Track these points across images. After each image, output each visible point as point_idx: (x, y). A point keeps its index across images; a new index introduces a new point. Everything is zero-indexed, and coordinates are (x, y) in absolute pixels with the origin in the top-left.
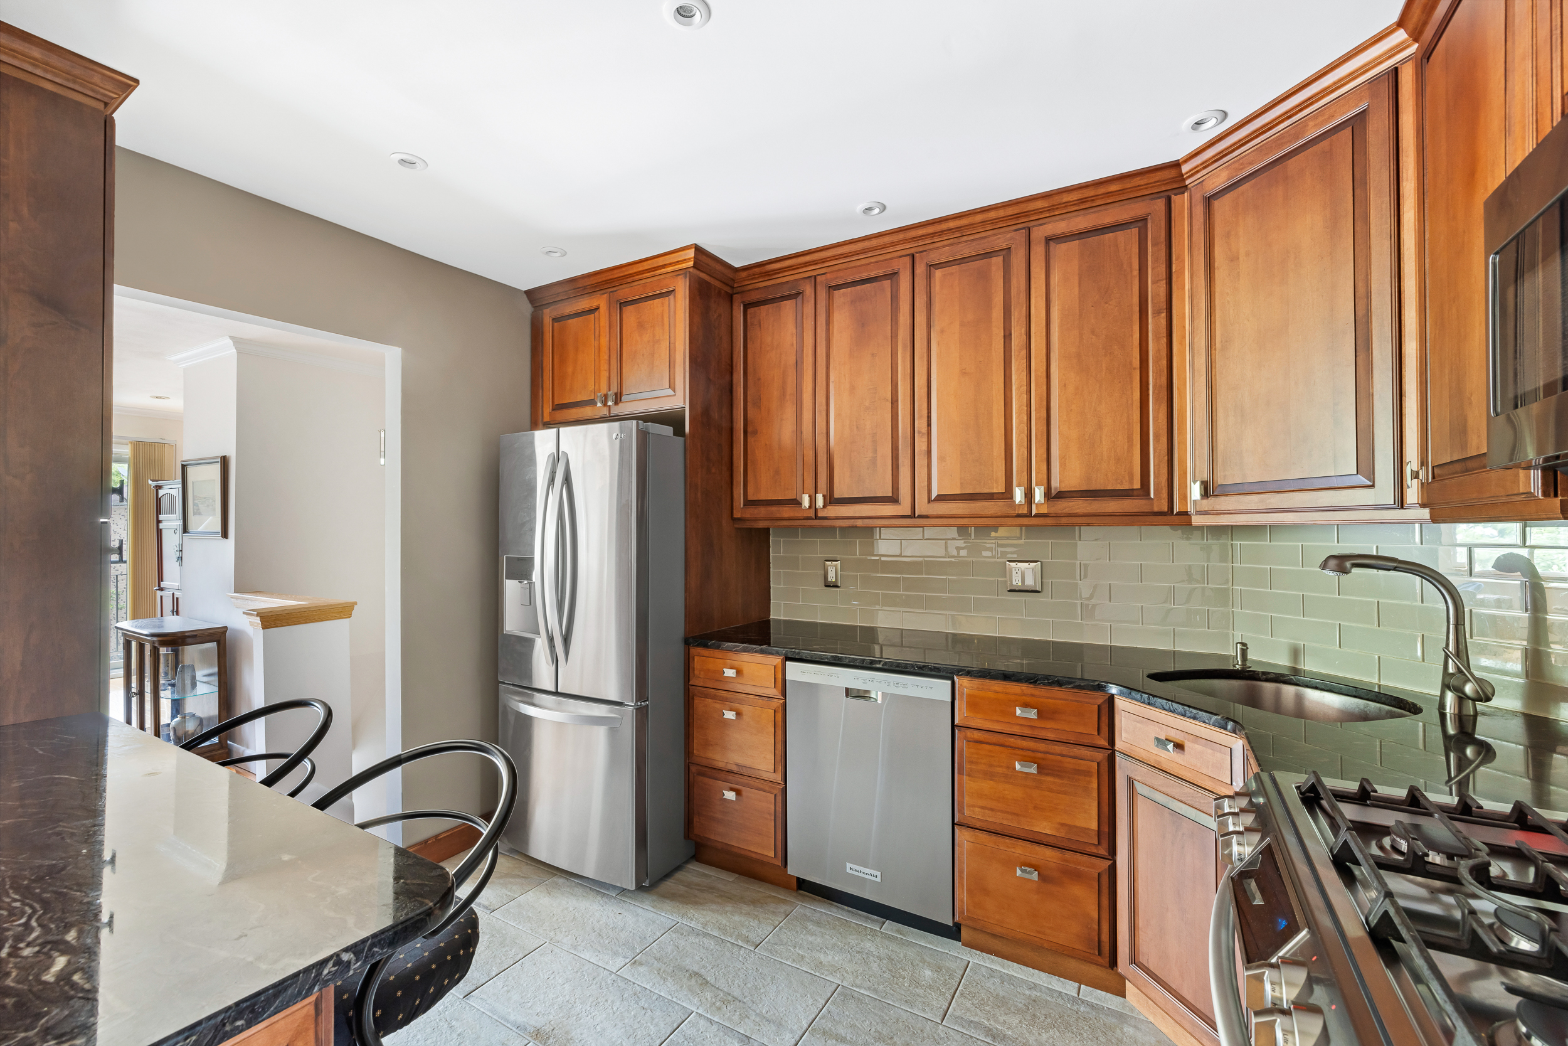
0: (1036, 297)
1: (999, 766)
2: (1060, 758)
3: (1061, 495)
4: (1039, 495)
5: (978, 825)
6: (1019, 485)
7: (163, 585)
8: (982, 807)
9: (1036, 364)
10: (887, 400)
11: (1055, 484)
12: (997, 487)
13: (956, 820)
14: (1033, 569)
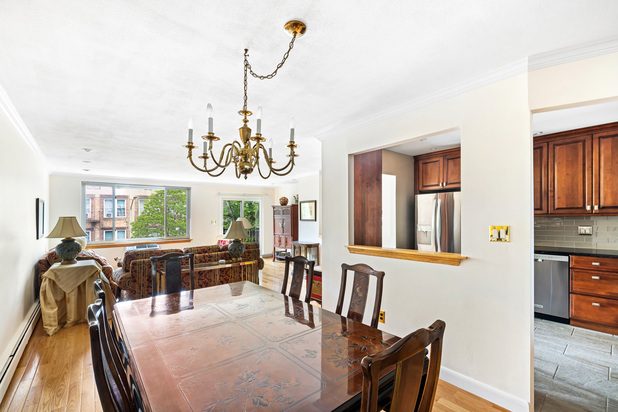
0: (595, 154)
1: (586, 278)
2: (608, 275)
3: (604, 208)
4: (596, 208)
5: (578, 293)
6: (588, 205)
7: (275, 233)
8: (579, 288)
9: (595, 172)
10: (538, 182)
11: (602, 204)
12: (580, 206)
13: (570, 291)
14: (589, 228)
